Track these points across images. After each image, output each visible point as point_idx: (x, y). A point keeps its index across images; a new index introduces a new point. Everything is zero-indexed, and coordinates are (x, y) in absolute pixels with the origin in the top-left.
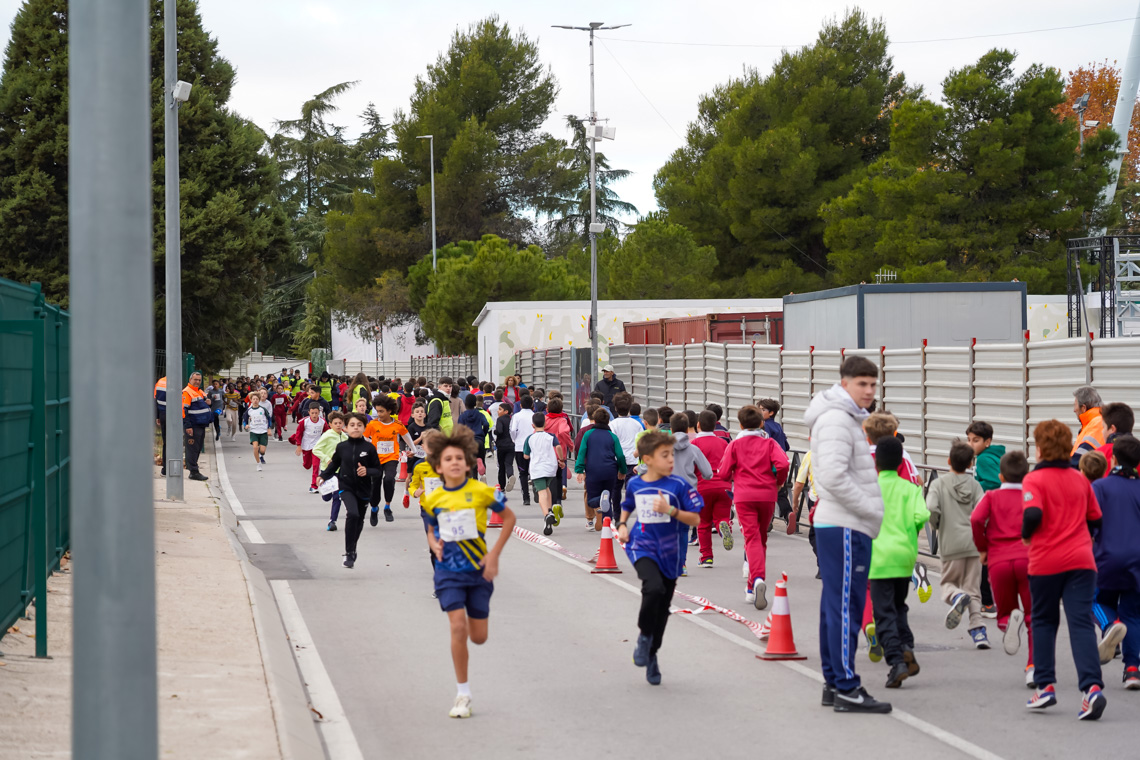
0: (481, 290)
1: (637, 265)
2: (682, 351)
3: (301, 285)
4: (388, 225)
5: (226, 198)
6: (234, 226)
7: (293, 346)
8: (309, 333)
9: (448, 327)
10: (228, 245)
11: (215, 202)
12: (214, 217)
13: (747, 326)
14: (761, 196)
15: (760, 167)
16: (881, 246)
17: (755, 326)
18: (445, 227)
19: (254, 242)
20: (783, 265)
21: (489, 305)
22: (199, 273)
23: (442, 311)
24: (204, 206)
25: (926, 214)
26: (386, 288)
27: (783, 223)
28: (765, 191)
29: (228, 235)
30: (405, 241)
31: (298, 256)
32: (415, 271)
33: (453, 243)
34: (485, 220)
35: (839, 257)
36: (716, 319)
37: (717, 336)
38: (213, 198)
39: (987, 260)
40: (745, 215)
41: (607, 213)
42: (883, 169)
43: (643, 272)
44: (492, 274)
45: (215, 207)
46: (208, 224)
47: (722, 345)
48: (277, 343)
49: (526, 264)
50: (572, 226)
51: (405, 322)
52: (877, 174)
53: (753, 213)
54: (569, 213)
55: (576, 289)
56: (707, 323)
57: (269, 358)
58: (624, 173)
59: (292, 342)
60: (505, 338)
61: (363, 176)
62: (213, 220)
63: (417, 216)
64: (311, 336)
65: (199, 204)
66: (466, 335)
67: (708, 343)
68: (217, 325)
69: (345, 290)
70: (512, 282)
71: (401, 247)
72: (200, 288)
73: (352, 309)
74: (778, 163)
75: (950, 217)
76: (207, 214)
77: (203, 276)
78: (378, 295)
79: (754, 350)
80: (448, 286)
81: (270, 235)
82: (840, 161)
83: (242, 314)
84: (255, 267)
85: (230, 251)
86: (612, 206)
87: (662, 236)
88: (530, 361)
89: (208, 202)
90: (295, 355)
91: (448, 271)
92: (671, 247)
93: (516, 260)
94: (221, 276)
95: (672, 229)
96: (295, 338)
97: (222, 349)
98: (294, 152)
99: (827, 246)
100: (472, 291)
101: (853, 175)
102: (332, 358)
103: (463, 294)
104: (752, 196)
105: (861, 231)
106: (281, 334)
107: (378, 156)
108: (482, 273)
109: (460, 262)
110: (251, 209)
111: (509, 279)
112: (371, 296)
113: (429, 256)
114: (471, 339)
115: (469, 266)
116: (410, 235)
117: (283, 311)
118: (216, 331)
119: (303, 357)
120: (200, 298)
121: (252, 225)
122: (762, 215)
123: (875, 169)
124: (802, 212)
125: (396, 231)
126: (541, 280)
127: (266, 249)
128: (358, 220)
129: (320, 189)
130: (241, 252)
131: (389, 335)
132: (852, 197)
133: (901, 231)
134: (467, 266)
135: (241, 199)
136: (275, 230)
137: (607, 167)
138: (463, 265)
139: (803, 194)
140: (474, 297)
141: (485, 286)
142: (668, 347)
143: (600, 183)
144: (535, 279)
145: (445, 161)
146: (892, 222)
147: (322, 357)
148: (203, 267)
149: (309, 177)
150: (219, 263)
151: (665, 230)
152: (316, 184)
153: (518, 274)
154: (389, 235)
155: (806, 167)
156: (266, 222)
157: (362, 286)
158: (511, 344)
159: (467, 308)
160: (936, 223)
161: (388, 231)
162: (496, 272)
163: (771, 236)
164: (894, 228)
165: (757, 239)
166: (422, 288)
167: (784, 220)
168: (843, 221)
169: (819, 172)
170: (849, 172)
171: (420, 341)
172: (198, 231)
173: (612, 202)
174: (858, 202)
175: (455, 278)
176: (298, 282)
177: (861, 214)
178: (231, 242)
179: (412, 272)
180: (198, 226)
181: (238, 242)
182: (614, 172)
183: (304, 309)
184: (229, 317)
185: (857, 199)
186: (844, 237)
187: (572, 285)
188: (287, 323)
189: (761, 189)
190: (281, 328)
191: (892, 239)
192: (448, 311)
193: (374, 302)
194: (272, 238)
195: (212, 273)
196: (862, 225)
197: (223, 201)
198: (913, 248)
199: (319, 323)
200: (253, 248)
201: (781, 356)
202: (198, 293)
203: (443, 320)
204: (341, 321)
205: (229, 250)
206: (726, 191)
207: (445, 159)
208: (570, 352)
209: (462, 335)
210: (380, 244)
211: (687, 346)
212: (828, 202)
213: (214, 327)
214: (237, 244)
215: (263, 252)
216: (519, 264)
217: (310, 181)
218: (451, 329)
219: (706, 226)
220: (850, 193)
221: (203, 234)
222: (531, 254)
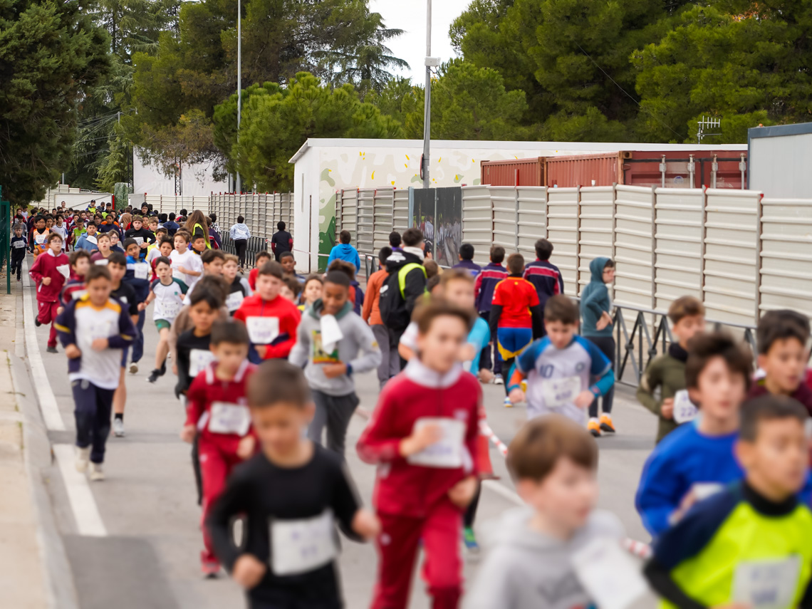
0: (295, 127)
1: (447, 107)
2: (576, 195)
3: (105, 125)
4: (192, 66)
5: (42, 10)
6: (48, 41)
7: (97, 180)
8: (112, 169)
9: (260, 164)
10: (43, 63)
11: (29, 14)
12: (28, 31)
13: (667, 167)
14: (568, 44)
15: (568, 14)
16: (697, 93)
17: (677, 168)
18: (247, 70)
19: (71, 60)
20: (588, 112)
21: (310, 141)
22: (9, 93)
23: (255, 148)
24: (16, 18)
25: (745, 63)
26: (189, 127)
27: (589, 70)
28: (572, 38)
29: (43, 51)
30: (207, 82)
31: (103, 98)
32: (221, 110)
33: (257, 84)
34: (285, 64)
35: (652, 106)
36: (630, 157)
37: (632, 177)
38: (27, 10)
39: (803, 111)
40: (551, 62)
41: (382, 68)
42: (697, 17)
43: (453, 115)
44: (306, 112)
45: (29, 19)
46: (20, 38)
47: (649, 189)
48: (83, 178)
49: (340, 102)
50: (350, 78)
51: (205, 160)
52: (691, 22)
53: (559, 60)
54: (348, 66)
55: (389, 129)
56: (620, 162)
57: (76, 190)
58: (398, 32)
59: (96, 176)
60: (325, 176)
61: (162, 30)
62: (27, 34)
63: (219, 59)
64: (114, 171)
65: (11, 17)
66: (278, 173)
67: (620, 186)
68: (27, 152)
69: (149, 128)
70: (326, 120)
71: (204, 87)
72: (9, 110)
73: (156, 146)
74: (585, 11)
75: (768, 65)
76: (19, 28)
77: (13, 96)
78: (181, 133)
79: (706, 196)
80: (261, 122)
81: (88, 54)
82: (645, 11)
83: (55, 142)
84: (71, 89)
85: (44, 70)
86: (386, 62)
87: (473, 79)
88: (355, 201)
89: (21, 14)
90: (98, 188)
91: (260, 108)
92: (481, 90)
93: (329, 98)
94: (34, 98)
95: (483, 73)
96: (99, 172)
97: (32, 179)
98: (101, 6)
99: (638, 93)
100: (286, 128)
101: (658, 25)
102: (133, 192)
103: (277, 132)
104: (559, 43)
105: (674, 79)
106: (86, 169)
107: (175, 13)
108: (295, 111)
109: (273, 99)
110: (69, 25)
111: (322, 117)
112: (174, 134)
113: (234, 95)
114: (283, 176)
115: (283, 103)
116: (213, 77)
117: (88, 148)
118: (26, 159)
119: (107, 190)
120: (10, 122)
121: (69, 42)
122: (570, 63)
123: (689, 17)
124: (609, 59)
125: (199, 73)
126: (354, 119)
127: (84, 70)
128: (163, 61)
129: (124, 39)
130: (56, 71)
131: (189, 171)
132: (664, 45)
133: (720, 79)
134: (281, 103)
135: (57, 12)
136: (94, 49)
137: (383, 26)
138: (277, 101)
139: (609, 43)
140: (287, 134)
141: (298, 124)
142: (550, 190)
143: (376, 40)
144: (349, 118)
145: (248, 7)
146: (709, 70)
147: (124, 190)
148: (14, 86)
149: (114, 28)
150: (32, 83)
151: (476, 73)
152: (121, 35)
153: (332, 112)
154: (192, 76)
155: (614, 16)
156: (85, 40)
157: (166, 124)
158: (332, 183)
159: (280, 144)
160: (755, 71)
161: (192, 72)
162: (310, 110)
163: (578, 82)
164: (712, 77)
165: (562, 86)
166: (228, 126)
167: (590, 67)
168: (657, 68)
169: (624, 21)
170: (654, 22)
171: (217, 178)
172: (9, 46)
173: (387, 58)
174: (671, 50)
175: (269, 114)
176: (102, 123)
177: (674, 62)
178: (46, 60)
179: (218, 110)
180: (10, 40)
181: (54, 60)
182: (389, 30)
183: (108, 146)
184: (41, 144)
185: (670, 46)
186: (657, 84)
187: (385, 125)
188: (92, 158)
189: (568, 37)
190: (86, 163)
191: (707, 86)
192: (260, 147)
193: (177, 139)
194: (91, 58)
195: (24, 93)
196: (675, 73)
197: (37, 13)
198: (733, 95)
199: (121, 159)
200: (69, 67)
201: (762, 206)
202: (7, 116)
203: (255, 156)
204: (145, 157)
205: (43, 68)
206: (533, 39)
207: (249, 4)
208: (408, 192)
209: (274, 173)
210: (184, 84)
211: (583, 189)
212: (640, 49)
213: (24, 155)
214: (53, 62)
215: (79, 73)
216: (333, 102)
217: (114, 32)
218: (263, 166)
219: (509, 72)
220: (663, 41)
221: (15, 49)
222: (346, 93)
